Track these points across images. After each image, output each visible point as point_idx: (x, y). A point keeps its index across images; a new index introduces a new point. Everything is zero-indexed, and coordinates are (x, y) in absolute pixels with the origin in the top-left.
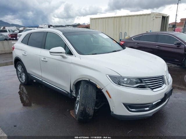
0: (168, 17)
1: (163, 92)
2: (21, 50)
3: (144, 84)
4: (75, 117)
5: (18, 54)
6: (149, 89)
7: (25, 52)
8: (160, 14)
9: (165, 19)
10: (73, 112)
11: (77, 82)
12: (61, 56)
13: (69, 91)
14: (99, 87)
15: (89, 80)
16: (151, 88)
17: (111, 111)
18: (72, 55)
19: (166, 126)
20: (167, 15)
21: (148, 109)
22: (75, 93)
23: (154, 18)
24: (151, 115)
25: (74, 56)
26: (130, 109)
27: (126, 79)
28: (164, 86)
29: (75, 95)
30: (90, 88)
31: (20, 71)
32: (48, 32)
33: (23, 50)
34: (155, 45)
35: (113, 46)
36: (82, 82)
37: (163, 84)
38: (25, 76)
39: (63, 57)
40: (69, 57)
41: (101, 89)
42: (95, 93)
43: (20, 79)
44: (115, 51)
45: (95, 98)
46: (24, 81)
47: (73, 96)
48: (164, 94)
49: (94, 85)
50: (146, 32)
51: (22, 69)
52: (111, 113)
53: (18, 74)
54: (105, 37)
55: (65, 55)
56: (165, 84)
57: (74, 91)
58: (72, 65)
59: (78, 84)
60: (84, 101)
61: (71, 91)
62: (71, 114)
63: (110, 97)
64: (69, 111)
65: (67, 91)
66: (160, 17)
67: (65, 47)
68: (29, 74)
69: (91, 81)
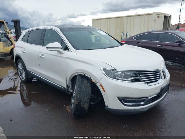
0: (170, 17)
1: (159, 86)
2: (21, 47)
3: (139, 78)
4: (70, 112)
5: (18, 52)
6: (144, 83)
7: (25, 49)
8: (162, 14)
9: (167, 18)
10: (68, 107)
11: (73, 77)
12: (57, 51)
13: (65, 87)
14: (93, 80)
15: (84, 74)
16: (146, 82)
17: (105, 105)
18: (69, 50)
19: (162, 122)
20: (169, 15)
21: (143, 103)
22: (71, 88)
23: (156, 18)
24: (146, 110)
25: (70, 51)
26: (124, 103)
27: (120, 73)
28: (160, 80)
29: (71, 91)
30: (85, 82)
31: (21, 69)
32: (46, 29)
33: (23, 48)
34: (156, 44)
35: (111, 43)
36: (77, 77)
37: (159, 78)
38: (25, 74)
39: (60, 52)
40: (66, 52)
41: (96, 83)
42: (90, 87)
43: (20, 76)
44: (112, 47)
45: (90, 93)
46: (24, 78)
47: (70, 92)
48: (160, 89)
49: (89, 80)
50: (147, 31)
51: (22, 67)
52: (106, 107)
53: (19, 71)
54: (103, 33)
55: (61, 50)
56: (162, 79)
57: (70, 86)
58: (68, 60)
59: (74, 79)
60: (79, 96)
61: (68, 87)
62: (67, 109)
63: (104, 91)
64: (66, 106)
65: (63, 86)
66: (162, 17)
67: (62, 42)
68: (29, 71)
69: (86, 75)
